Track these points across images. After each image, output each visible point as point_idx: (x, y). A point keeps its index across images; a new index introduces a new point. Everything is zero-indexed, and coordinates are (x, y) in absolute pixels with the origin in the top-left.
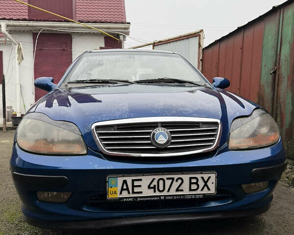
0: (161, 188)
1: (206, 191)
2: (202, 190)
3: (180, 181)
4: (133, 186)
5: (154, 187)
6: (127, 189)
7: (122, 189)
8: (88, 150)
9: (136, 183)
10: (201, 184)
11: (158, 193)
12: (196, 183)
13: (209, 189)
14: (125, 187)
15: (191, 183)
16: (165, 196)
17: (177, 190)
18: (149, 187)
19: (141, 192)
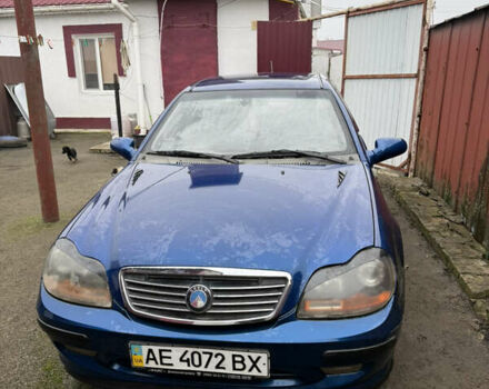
0: (197, 363)
1: (254, 372)
2: (250, 370)
3: (220, 358)
4: (161, 357)
5: (188, 361)
6: (154, 359)
7: (148, 359)
8: (113, 303)
9: (164, 354)
10: (249, 364)
11: (192, 368)
12: (242, 362)
13: (259, 371)
14: (151, 357)
15: (234, 362)
16: (202, 372)
17: (217, 367)
18: (181, 360)
19: (171, 365)
